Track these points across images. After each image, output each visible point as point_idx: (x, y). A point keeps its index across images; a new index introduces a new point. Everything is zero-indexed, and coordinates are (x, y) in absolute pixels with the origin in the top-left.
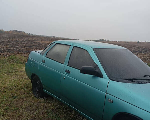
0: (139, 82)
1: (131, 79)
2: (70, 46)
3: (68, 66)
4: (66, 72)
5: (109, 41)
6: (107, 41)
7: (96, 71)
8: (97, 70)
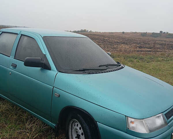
0: (91, 73)
1: (83, 69)
2: (17, 34)
3: (14, 58)
4: (12, 67)
5: (92, 32)
6: (89, 32)
7: (42, 63)
8: (44, 62)
